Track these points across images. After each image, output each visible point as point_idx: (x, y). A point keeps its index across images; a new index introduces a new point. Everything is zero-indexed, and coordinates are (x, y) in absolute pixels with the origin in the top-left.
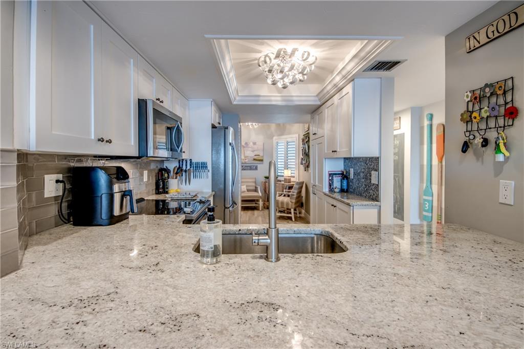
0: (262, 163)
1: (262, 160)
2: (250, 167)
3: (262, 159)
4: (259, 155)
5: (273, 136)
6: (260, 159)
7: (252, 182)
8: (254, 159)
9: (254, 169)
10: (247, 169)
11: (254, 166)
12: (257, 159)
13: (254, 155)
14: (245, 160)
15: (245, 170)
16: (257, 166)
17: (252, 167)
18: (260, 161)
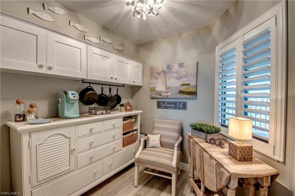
0: (196, 99)
1: (194, 93)
2: (175, 103)
3: (194, 90)
4: (189, 85)
5: (217, 44)
6: (190, 90)
7: (173, 130)
8: (181, 92)
9: (180, 108)
10: (171, 108)
11: (180, 103)
12: (185, 90)
13: (181, 85)
14: (167, 93)
15: (167, 108)
16: (186, 102)
17: (178, 104)
18: (190, 95)
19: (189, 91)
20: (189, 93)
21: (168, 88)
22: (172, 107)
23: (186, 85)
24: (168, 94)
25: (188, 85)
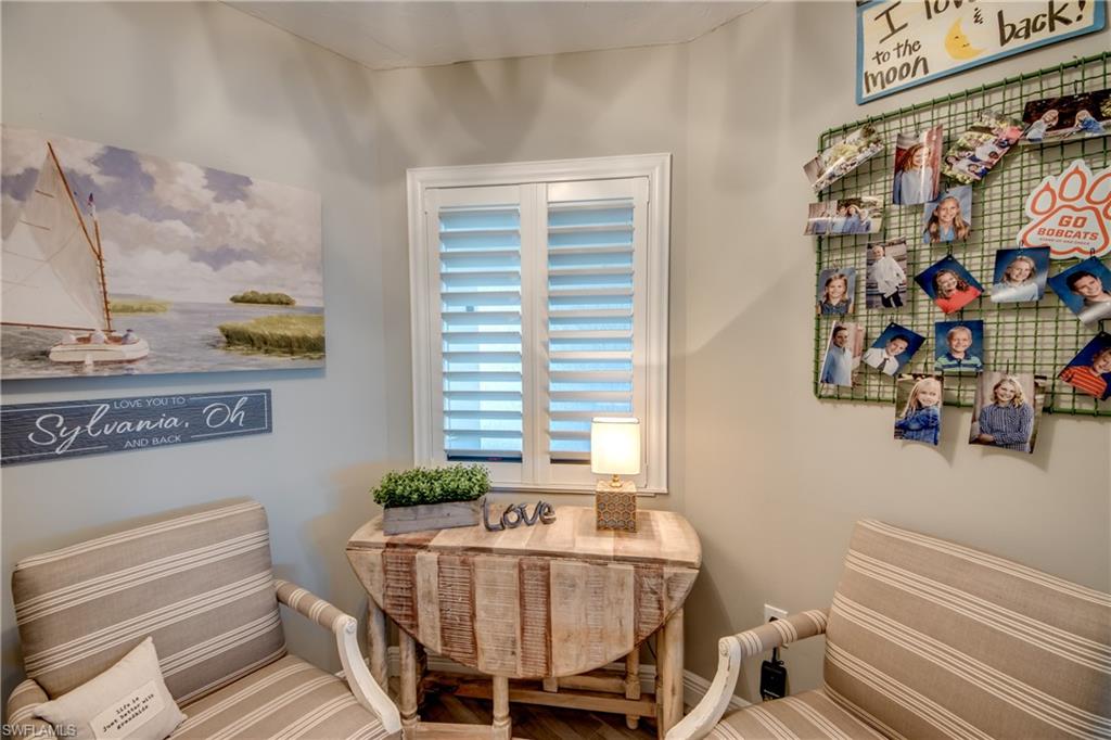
0: (318, 372)
1: (313, 346)
3: (312, 333)
4: (284, 302)
6: (293, 330)
8: (233, 338)
9: (231, 431)
10: (150, 439)
11: (230, 399)
12: (266, 331)
13: (235, 300)
14: (117, 340)
15: (116, 444)
16: (268, 392)
17: (210, 412)
18: (292, 353)
19: (289, 333)
20: (288, 346)
21: (126, 309)
22: (160, 433)
23: (269, 301)
24: (126, 351)
25: (280, 303)
